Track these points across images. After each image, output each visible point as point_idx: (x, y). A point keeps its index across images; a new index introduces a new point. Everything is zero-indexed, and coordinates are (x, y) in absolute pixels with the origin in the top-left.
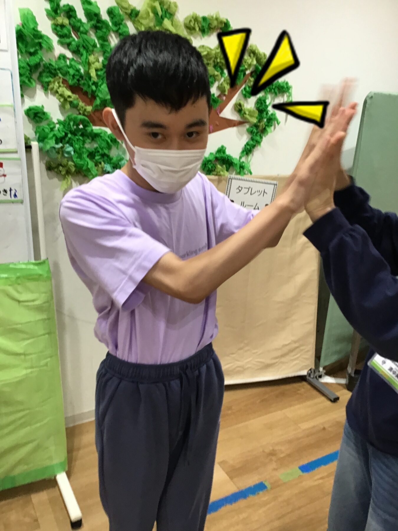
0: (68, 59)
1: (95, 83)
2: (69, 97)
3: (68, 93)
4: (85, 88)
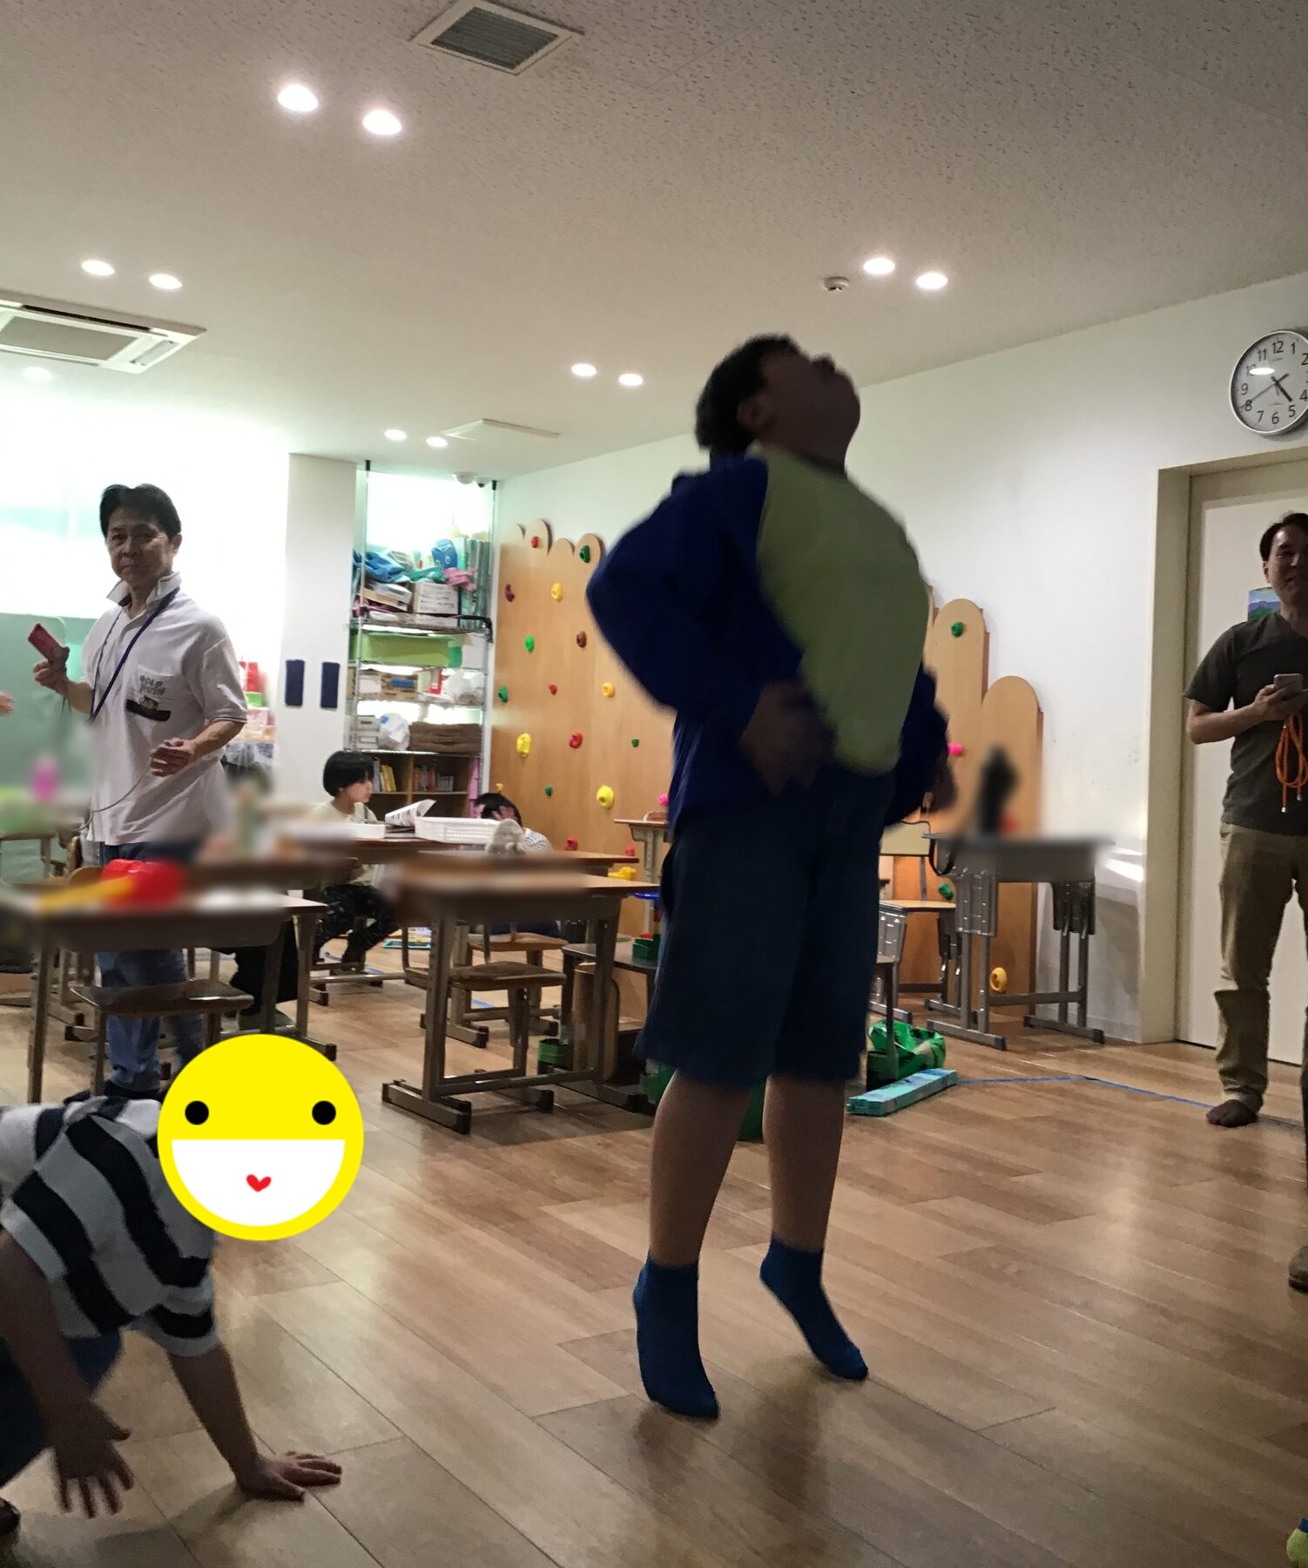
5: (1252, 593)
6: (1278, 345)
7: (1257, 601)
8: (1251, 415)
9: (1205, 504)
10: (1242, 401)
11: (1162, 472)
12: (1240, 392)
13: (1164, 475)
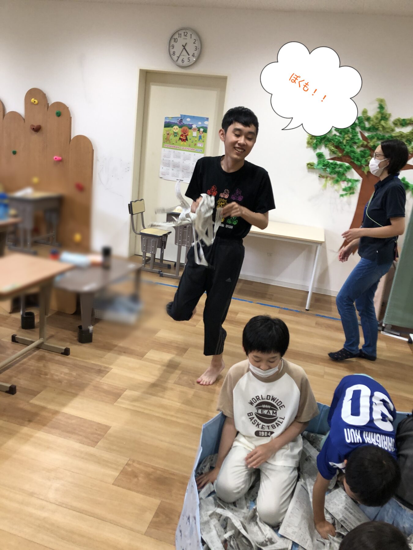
0: (337, 136)
1: (345, 145)
2: (333, 150)
3: (333, 148)
4: (341, 147)
5: (166, 118)
6: (186, 33)
7: (168, 121)
8: (175, 58)
9: (151, 83)
10: (172, 51)
11: (140, 70)
12: (171, 47)
13: (142, 71)
